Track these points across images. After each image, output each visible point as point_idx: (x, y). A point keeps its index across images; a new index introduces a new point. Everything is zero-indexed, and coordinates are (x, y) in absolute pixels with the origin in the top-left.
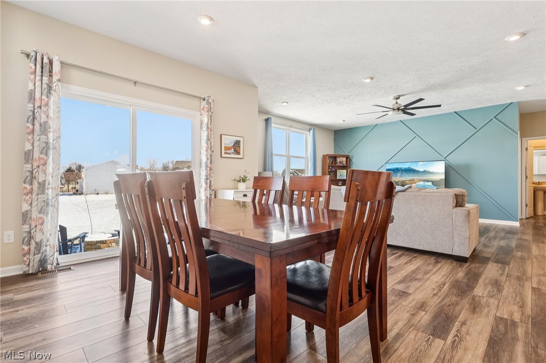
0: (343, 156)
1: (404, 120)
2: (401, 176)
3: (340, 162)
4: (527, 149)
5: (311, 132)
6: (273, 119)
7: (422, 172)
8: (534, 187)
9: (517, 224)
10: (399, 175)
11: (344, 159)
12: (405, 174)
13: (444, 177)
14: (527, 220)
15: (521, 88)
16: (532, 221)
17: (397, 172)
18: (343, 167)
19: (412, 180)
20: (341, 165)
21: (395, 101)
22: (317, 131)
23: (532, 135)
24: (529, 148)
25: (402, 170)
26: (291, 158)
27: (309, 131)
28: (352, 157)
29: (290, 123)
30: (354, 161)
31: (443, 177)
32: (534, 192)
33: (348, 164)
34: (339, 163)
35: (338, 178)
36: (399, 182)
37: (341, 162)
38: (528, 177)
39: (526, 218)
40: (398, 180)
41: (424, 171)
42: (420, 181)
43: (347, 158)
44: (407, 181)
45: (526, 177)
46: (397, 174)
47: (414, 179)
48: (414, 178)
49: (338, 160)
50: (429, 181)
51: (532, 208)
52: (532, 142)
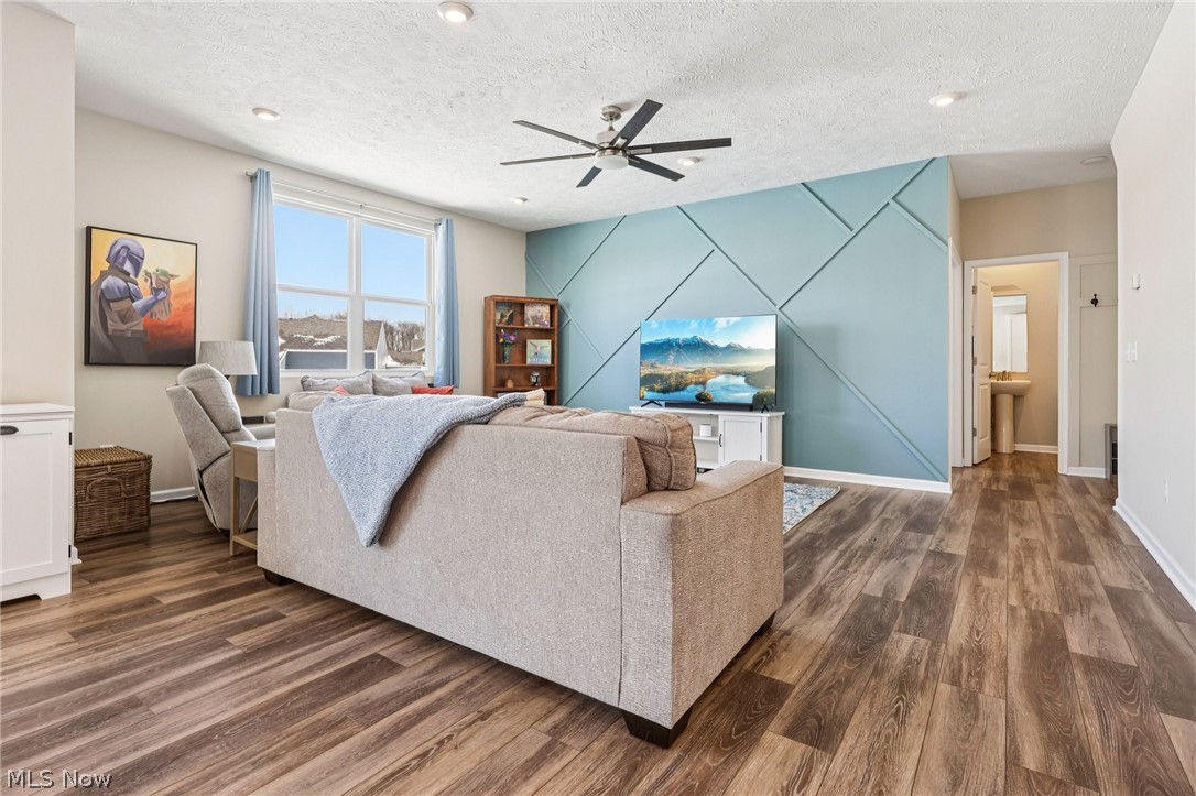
0: (542, 302)
1: (687, 205)
2: (676, 362)
3: (533, 318)
4: (974, 290)
5: (442, 229)
6: (276, 177)
7: (725, 348)
8: (992, 384)
9: (943, 488)
10: (672, 357)
11: (545, 310)
12: (684, 356)
13: (774, 364)
14: (976, 469)
15: (945, 101)
16: (985, 473)
17: (668, 350)
18: (542, 333)
19: (699, 371)
20: (537, 326)
21: (607, 124)
22: (460, 229)
23: (987, 253)
24: (979, 286)
25: (678, 345)
26: (366, 302)
27: (436, 226)
28: (569, 305)
29: (359, 198)
30: (571, 315)
31: (771, 361)
32: (993, 397)
33: (556, 323)
34: (531, 322)
35: (529, 361)
36: (671, 375)
37: (536, 319)
38: (979, 361)
39: (974, 465)
40: (668, 373)
41: (729, 347)
42: (718, 372)
43: (552, 308)
44: (690, 375)
45: (974, 361)
46: (667, 357)
47: (704, 369)
48: (704, 366)
49: (530, 312)
50: (738, 374)
51: (988, 438)
52: (991, 272)
